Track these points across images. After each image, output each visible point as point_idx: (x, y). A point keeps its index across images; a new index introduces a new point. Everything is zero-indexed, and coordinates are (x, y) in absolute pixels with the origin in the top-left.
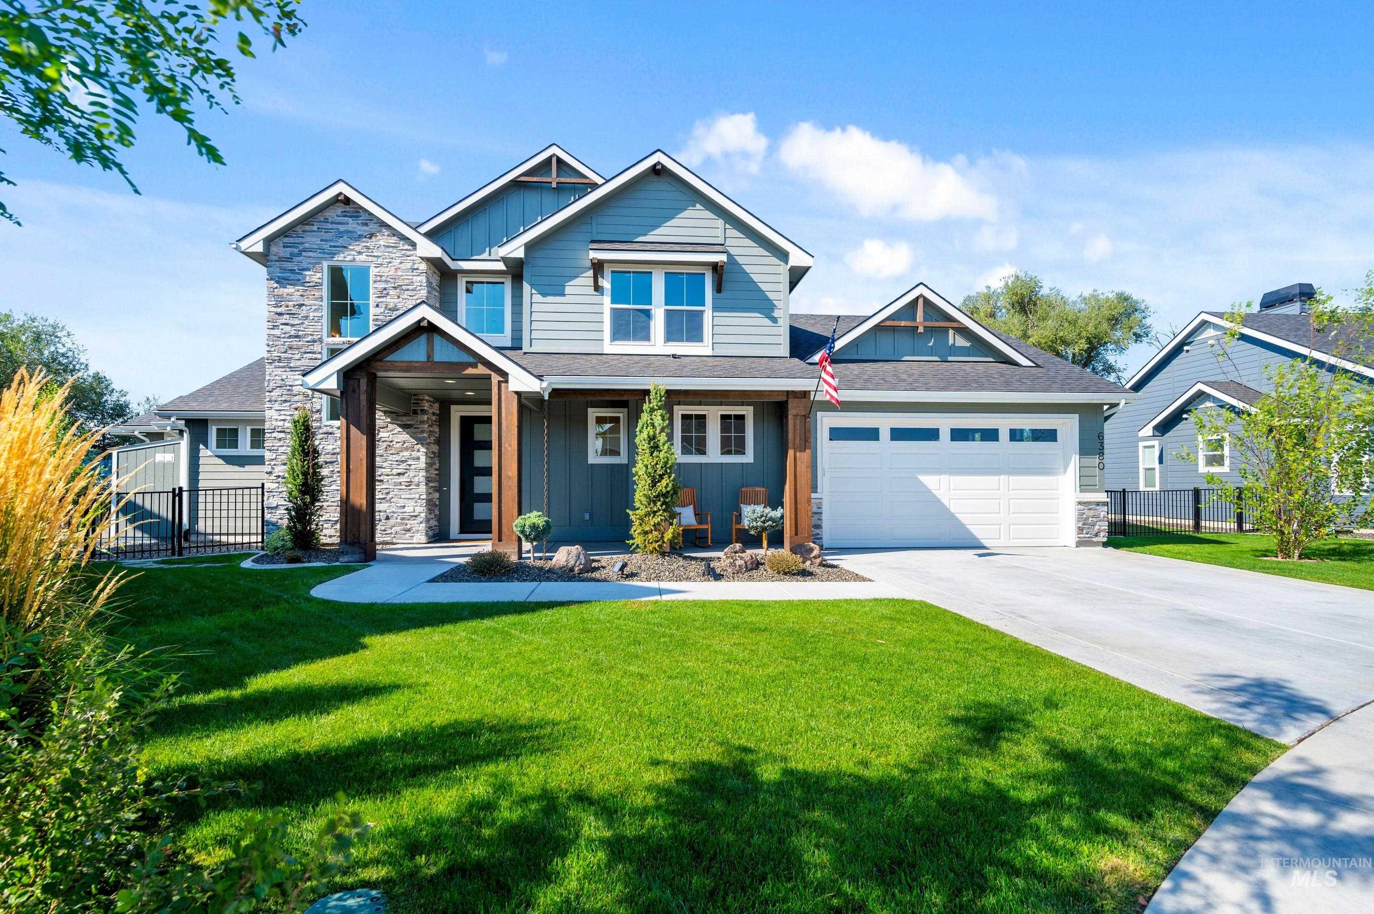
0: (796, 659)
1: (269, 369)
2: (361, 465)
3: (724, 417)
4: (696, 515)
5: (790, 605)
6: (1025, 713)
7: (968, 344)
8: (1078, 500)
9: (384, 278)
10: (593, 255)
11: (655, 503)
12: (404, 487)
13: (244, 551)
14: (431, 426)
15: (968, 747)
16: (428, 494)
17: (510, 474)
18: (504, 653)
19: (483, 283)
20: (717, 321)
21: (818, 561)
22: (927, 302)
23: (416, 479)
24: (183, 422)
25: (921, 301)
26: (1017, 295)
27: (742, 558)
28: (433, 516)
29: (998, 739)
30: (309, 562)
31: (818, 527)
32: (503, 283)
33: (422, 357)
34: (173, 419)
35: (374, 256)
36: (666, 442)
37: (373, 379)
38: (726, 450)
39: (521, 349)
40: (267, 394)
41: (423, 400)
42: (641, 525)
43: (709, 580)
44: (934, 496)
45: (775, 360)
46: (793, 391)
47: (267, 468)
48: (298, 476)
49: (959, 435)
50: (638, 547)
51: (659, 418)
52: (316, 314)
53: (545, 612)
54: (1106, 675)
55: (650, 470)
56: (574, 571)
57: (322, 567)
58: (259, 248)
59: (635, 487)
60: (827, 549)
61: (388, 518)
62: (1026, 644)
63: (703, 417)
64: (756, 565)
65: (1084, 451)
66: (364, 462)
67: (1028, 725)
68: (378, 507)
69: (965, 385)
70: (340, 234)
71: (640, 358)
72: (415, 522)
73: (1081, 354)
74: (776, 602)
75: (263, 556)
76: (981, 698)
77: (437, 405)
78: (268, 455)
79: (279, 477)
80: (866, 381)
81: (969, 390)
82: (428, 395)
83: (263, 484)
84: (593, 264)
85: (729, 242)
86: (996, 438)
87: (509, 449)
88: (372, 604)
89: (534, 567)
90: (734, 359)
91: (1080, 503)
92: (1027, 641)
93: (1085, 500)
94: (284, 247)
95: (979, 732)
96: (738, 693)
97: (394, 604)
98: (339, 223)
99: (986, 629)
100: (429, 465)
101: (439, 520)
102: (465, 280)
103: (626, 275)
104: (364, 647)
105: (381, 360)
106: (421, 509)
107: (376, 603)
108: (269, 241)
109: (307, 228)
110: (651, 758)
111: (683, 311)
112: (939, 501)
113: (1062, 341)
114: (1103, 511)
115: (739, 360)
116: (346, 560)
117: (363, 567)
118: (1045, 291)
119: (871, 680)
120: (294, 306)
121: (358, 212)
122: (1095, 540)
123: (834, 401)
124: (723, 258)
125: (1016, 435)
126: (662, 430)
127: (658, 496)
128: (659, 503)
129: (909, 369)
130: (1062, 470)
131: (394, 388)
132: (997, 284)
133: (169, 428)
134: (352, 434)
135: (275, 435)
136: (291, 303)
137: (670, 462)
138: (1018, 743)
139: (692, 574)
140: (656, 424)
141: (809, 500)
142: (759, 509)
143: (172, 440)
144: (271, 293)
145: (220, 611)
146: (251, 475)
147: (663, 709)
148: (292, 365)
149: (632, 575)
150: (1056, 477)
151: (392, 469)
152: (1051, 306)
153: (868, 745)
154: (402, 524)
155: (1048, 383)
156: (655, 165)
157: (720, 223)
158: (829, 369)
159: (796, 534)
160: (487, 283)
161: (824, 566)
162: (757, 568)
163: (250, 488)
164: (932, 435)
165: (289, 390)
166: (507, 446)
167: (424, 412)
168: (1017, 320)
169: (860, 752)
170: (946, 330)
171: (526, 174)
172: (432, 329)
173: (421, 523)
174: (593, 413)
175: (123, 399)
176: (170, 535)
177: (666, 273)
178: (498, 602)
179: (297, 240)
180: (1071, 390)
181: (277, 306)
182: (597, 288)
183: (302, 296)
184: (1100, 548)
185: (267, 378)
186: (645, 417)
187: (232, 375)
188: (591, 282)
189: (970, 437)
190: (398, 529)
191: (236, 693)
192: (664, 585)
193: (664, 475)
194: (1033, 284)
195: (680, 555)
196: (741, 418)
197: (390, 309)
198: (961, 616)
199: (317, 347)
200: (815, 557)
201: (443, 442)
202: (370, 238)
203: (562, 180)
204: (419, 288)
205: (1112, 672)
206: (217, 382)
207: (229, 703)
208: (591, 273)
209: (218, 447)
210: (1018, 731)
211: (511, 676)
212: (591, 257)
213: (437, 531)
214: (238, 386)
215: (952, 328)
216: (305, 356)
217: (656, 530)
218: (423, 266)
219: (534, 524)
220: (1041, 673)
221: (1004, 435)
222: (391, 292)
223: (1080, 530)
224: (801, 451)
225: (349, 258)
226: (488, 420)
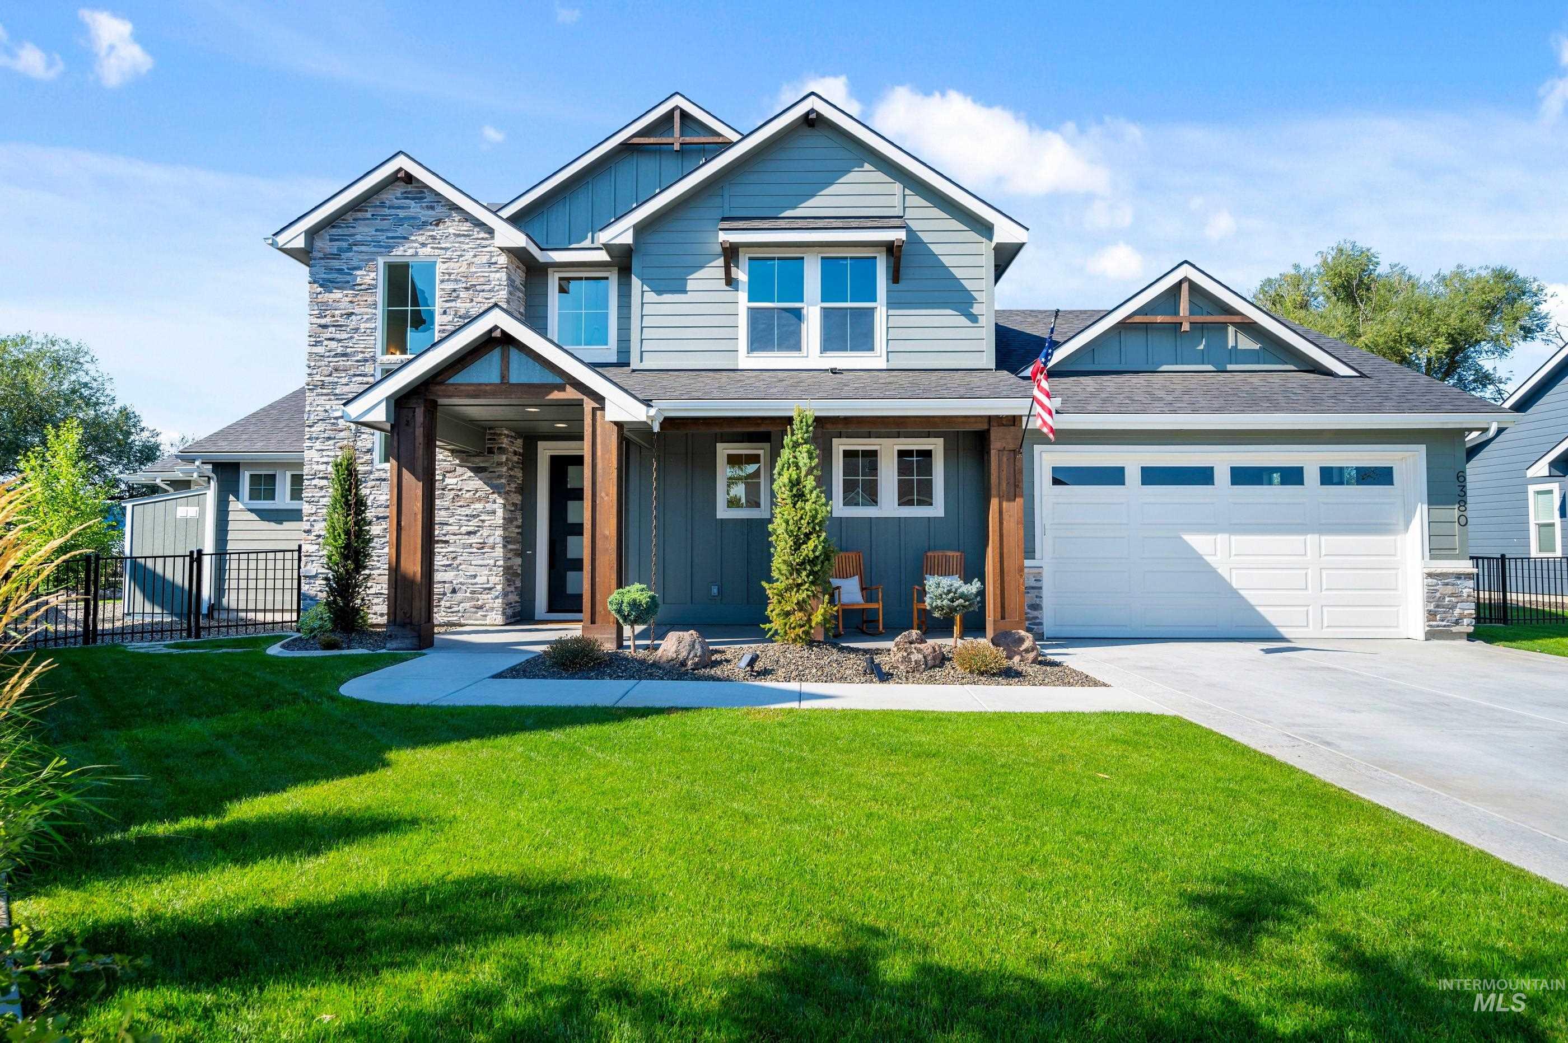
0: (972, 799)
1: (310, 397)
2: (415, 520)
3: (902, 454)
4: (863, 589)
5: (982, 718)
6: (1306, 892)
7: (1257, 347)
8: (1427, 571)
9: (453, 277)
10: (723, 237)
11: (799, 573)
12: (475, 550)
13: (273, 633)
14: (511, 469)
15: (1206, 943)
16: (507, 559)
17: (607, 533)
18: (567, 779)
19: (581, 279)
20: (894, 321)
21: (1031, 656)
22: (1194, 287)
23: (491, 540)
24: (210, 467)
25: (1185, 286)
26: (1340, 276)
27: (919, 651)
28: (512, 589)
29: (1257, 932)
30: (349, 648)
31: (1036, 607)
32: (607, 278)
33: (495, 378)
34: (197, 463)
35: (441, 248)
36: (815, 488)
37: (432, 407)
38: (905, 499)
39: (628, 365)
40: (307, 429)
41: (500, 434)
42: (780, 602)
43: (871, 681)
44: (1208, 564)
45: (974, 373)
46: (997, 417)
47: (306, 526)
48: (340, 535)
49: (1242, 476)
50: (776, 633)
51: (805, 455)
52: (368, 325)
53: (635, 722)
54: (1448, 836)
55: (791, 527)
56: (686, 665)
57: (362, 655)
58: (300, 243)
59: (772, 550)
60: (1049, 639)
61: (454, 591)
62: (1325, 784)
63: (874, 454)
64: (941, 660)
65: (1436, 497)
66: (420, 517)
67: (1308, 910)
68: (438, 576)
69: (1253, 404)
70: (400, 222)
71: (786, 374)
72: (489, 596)
73: (1439, 359)
74: (960, 714)
75: (295, 640)
76: (1239, 866)
77: (519, 442)
78: (306, 508)
79: (319, 536)
80: (1104, 401)
81: (1257, 411)
82: (507, 428)
83: (300, 546)
84: (724, 249)
85: (909, 213)
86: (1300, 482)
87: (606, 498)
88: (413, 707)
89: (634, 660)
90: (917, 373)
91: (1430, 575)
92: (1328, 781)
93: (1439, 571)
94: (331, 240)
95: (1229, 919)
96: (877, 847)
97: (441, 707)
98: (398, 208)
99: (1269, 761)
100: (508, 521)
101: (521, 595)
102: (557, 275)
103: (769, 262)
104: (386, 764)
105: (442, 383)
106: (497, 580)
107: (418, 705)
108: (312, 234)
109: (359, 215)
110: (731, 939)
111: (846, 309)
112: (1214, 571)
113: (1409, 340)
114: (1467, 588)
115: (924, 374)
116: (394, 646)
117: (415, 656)
118: (1382, 269)
119: (1078, 833)
120: (342, 315)
121: (423, 192)
122: (1455, 629)
123: (1045, 430)
124: (901, 235)
125: (1329, 476)
126: (810, 471)
127: (803, 563)
128: (804, 573)
129: (1168, 384)
130: (1401, 526)
131: (465, 421)
132: (1310, 263)
133: (195, 475)
134: (404, 480)
135: (315, 482)
136: (337, 312)
137: (819, 516)
138: (1287, 939)
139: (848, 672)
140: (801, 464)
141: (1021, 569)
142: (946, 582)
143: (197, 490)
144: (314, 298)
145: (220, 711)
146: (288, 534)
147: (765, 867)
148: (337, 391)
149: (765, 673)
150: (1392, 538)
151: (461, 526)
152: (1392, 290)
153: (1054, 933)
154: (472, 599)
155: (1378, 399)
156: (808, 114)
157: (897, 187)
158: (1044, 384)
159: (1003, 618)
160: (587, 279)
161: (1040, 663)
162: (941, 665)
163: (284, 551)
164: (1203, 476)
165: (333, 424)
166: (603, 494)
167: (502, 450)
168: (1341, 310)
169: (1041, 944)
170: (1224, 325)
171: (640, 133)
172: (507, 340)
173: (497, 597)
174: (723, 450)
175: (153, 440)
176: (185, 610)
177: (822, 258)
178: (577, 707)
179: (346, 231)
180: (1411, 410)
181: (320, 316)
182: (730, 281)
183: (351, 302)
184: (1464, 643)
185: (307, 409)
186: (786, 454)
187: (272, 406)
188: (721, 273)
189: (1265, 478)
190: (467, 605)
191: (210, 823)
192: (808, 687)
193: (811, 533)
194: (1365, 261)
195: (834, 645)
196: (927, 454)
197: (460, 317)
198: (1231, 740)
199: (369, 368)
200: (1027, 651)
201: (527, 490)
202: (437, 225)
203: (688, 139)
204: (497, 288)
205: (1456, 833)
206: (254, 415)
207: (199, 834)
208: (721, 261)
209: (251, 499)
210: (1290, 920)
211: (570, 810)
212: (720, 240)
213: (518, 609)
214: (278, 421)
215: (1233, 324)
216: (354, 380)
217: (801, 610)
218: (503, 259)
219: (634, 600)
220: (1340, 830)
221: (1312, 476)
222: (462, 294)
223: (1431, 615)
224: (1009, 500)
225: (410, 252)
226: (579, 460)
